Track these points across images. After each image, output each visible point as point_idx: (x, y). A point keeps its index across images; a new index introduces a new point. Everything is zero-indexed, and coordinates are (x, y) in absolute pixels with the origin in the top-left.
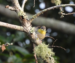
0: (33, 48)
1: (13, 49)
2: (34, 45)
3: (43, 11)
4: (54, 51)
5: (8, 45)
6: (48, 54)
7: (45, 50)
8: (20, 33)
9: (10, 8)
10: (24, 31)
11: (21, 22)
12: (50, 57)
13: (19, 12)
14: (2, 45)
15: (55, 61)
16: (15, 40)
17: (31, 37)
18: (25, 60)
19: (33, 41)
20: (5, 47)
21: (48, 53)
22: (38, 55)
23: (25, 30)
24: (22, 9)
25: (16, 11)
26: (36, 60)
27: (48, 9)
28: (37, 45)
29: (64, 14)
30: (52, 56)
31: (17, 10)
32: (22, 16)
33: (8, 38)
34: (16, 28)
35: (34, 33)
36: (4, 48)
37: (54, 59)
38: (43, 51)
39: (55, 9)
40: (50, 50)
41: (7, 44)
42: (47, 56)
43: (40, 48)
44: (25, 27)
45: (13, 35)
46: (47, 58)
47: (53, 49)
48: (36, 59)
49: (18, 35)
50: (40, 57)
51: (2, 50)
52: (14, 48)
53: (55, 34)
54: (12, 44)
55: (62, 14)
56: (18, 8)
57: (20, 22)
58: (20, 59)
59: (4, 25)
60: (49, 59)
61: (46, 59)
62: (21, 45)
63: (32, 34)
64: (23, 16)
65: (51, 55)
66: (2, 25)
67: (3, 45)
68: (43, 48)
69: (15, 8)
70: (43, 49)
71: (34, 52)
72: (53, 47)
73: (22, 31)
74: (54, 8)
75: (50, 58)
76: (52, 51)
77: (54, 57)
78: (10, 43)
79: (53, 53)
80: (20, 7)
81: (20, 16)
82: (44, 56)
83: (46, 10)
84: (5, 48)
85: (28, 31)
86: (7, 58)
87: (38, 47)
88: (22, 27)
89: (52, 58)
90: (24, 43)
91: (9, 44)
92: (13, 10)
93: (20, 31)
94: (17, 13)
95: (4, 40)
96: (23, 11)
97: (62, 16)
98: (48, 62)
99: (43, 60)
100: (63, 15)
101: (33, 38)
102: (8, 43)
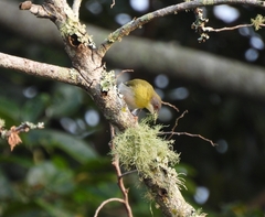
0: (109, 138)
1: (44, 142)
2: (113, 129)
3: (143, 18)
4: (176, 148)
5: (27, 130)
6: (158, 159)
7: (147, 146)
8: (68, 91)
9: (35, 9)
10: (79, 85)
11: (72, 54)
12: (166, 167)
13: (64, 21)
14: (9, 129)
15: (180, 182)
16: (50, 112)
17: (104, 105)
18: (83, 177)
19: (108, 118)
20: (20, 135)
21: (158, 155)
22: (125, 162)
23: (84, 82)
24: (73, 14)
25: (54, 19)
26: (119, 178)
27: (159, 11)
28: (121, 128)
29: (210, 29)
30: (169, 165)
31: (58, 15)
32: (75, 36)
33: (29, 105)
34: (54, 75)
35: (113, 92)
36: (14, 139)
37: (176, 174)
38: (143, 148)
39: (181, 12)
40: (163, 145)
41: (26, 126)
42: (155, 165)
43: (131, 138)
44: (82, 71)
45: (45, 98)
46: (153, 170)
47: (172, 141)
48: (120, 174)
49: (62, 96)
50: (134, 167)
51: (9, 146)
52: (48, 138)
53: (180, 93)
54: (41, 125)
55: (204, 29)
56: (59, 11)
57: (67, 55)
58: (67, 175)
59: (15, 66)
60: (161, 174)
61: (151, 175)
62: (72, 127)
63: (106, 93)
64: (78, 34)
65: (166, 160)
66: (10, 64)
67: (13, 128)
68: (142, 139)
69: (52, 10)
70: (142, 143)
71: (114, 151)
72: (174, 137)
73: (73, 84)
74: (178, 11)
75: (165, 172)
76: (170, 148)
77: (176, 166)
78: (36, 123)
79: (175, 156)
80: (67, 6)
81: (67, 36)
82: (146, 165)
83: (150, 16)
84: (19, 140)
85: (94, 84)
86: (26, 171)
87: (125, 134)
88: (73, 72)
89: (169, 170)
90: (80, 122)
91: (32, 126)
92: (46, 17)
93: (66, 83)
94: (58, 25)
95: (15, 114)
96: (77, 19)
97: (204, 35)
98: (159, 184)
99: (140, 176)
100: (207, 32)
101: (108, 105)
102: (28, 123)
